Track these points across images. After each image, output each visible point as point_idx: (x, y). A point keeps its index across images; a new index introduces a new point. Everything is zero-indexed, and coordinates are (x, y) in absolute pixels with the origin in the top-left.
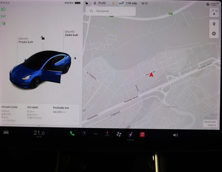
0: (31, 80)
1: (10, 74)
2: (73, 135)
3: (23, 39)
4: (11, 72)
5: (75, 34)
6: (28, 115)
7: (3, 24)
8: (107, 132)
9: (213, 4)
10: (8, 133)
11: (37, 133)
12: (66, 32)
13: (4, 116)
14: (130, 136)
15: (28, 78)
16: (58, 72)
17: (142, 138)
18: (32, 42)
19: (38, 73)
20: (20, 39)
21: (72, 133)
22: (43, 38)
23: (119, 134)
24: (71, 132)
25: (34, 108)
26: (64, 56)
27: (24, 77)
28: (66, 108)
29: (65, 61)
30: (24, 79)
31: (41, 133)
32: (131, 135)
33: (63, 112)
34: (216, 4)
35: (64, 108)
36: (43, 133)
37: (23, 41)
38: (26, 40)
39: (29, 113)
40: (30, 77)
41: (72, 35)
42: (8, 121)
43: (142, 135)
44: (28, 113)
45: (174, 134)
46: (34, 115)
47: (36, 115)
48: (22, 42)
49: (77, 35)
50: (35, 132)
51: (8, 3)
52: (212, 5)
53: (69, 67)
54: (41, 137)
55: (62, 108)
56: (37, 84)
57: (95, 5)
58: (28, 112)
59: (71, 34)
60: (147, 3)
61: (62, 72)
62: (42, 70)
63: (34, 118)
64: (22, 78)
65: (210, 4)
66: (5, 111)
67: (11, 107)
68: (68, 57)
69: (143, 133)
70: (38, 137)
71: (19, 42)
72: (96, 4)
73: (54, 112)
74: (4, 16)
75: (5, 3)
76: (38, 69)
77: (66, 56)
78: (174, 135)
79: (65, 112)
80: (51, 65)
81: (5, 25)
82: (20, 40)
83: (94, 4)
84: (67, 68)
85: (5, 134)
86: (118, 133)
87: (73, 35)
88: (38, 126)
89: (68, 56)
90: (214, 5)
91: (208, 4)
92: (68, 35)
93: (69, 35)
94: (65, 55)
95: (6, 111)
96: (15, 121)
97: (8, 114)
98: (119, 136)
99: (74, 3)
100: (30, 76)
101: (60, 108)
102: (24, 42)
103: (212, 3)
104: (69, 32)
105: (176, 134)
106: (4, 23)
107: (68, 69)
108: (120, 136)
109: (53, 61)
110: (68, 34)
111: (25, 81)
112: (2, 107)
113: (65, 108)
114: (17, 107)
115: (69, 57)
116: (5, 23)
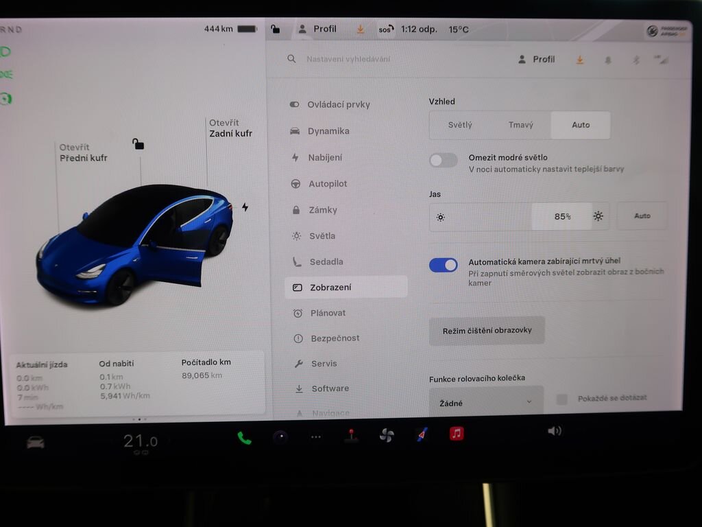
0: (105, 279)
1: (39, 263)
2: (248, 442)
3: (72, 148)
4: (41, 256)
5: (242, 129)
6: (103, 387)
7: (4, 99)
8: (351, 431)
9: (669, 31)
10: (42, 446)
11: (135, 442)
12: (213, 123)
13: (24, 393)
14: (419, 440)
15: (95, 272)
16: (194, 253)
17: (457, 442)
18: (103, 157)
19: (130, 256)
20: (63, 147)
21: (245, 438)
22: (140, 146)
23: (387, 435)
24: (240, 435)
25: (120, 365)
26: (208, 202)
27: (85, 271)
28: (221, 363)
29: (214, 217)
30: (82, 275)
31: (145, 440)
32: (422, 436)
33: (212, 376)
34: (678, 32)
35: (215, 363)
36: (154, 441)
37: (73, 155)
38: (83, 153)
39: (106, 382)
40: (103, 269)
41: (231, 135)
42: (39, 407)
43: (457, 433)
44: (102, 382)
45: (551, 428)
46: (122, 386)
47: (128, 386)
48: (72, 159)
49: (248, 133)
50: (128, 438)
51: (18, 32)
52: (666, 34)
53: (228, 235)
54: (146, 453)
55: (210, 362)
56: (128, 292)
57: (302, 35)
58: (102, 377)
59: (228, 129)
60: (466, 30)
61: (204, 251)
62: (140, 246)
63: (127, 396)
64: (79, 273)
65: (660, 32)
66: (27, 378)
67: (46, 366)
68: (223, 205)
69: (459, 430)
70: (137, 453)
71: (62, 157)
72: (304, 32)
73: (184, 376)
74: (7, 74)
75: (7, 30)
76: (129, 245)
77: (216, 202)
78: (552, 431)
79: (220, 375)
80: (168, 231)
81: (10, 101)
82: (66, 153)
83: (301, 32)
84: (221, 238)
85: (32, 448)
86: (384, 430)
87: (237, 134)
88: (137, 421)
89: (222, 202)
90: (670, 34)
91: (652, 32)
92: (218, 134)
93: (224, 134)
94: (213, 198)
95: (33, 379)
96: (61, 407)
97: (40, 388)
98: (386, 440)
99: (235, 29)
100: (104, 265)
101: (204, 363)
102: (79, 158)
103: (665, 29)
104: (222, 124)
105: (556, 427)
106: (7, 98)
107: (224, 242)
108: (389, 440)
109: (173, 217)
110: (219, 129)
111: (89, 282)
112: (18, 365)
113: (219, 363)
114: (66, 365)
115: (227, 203)
116: (10, 96)
